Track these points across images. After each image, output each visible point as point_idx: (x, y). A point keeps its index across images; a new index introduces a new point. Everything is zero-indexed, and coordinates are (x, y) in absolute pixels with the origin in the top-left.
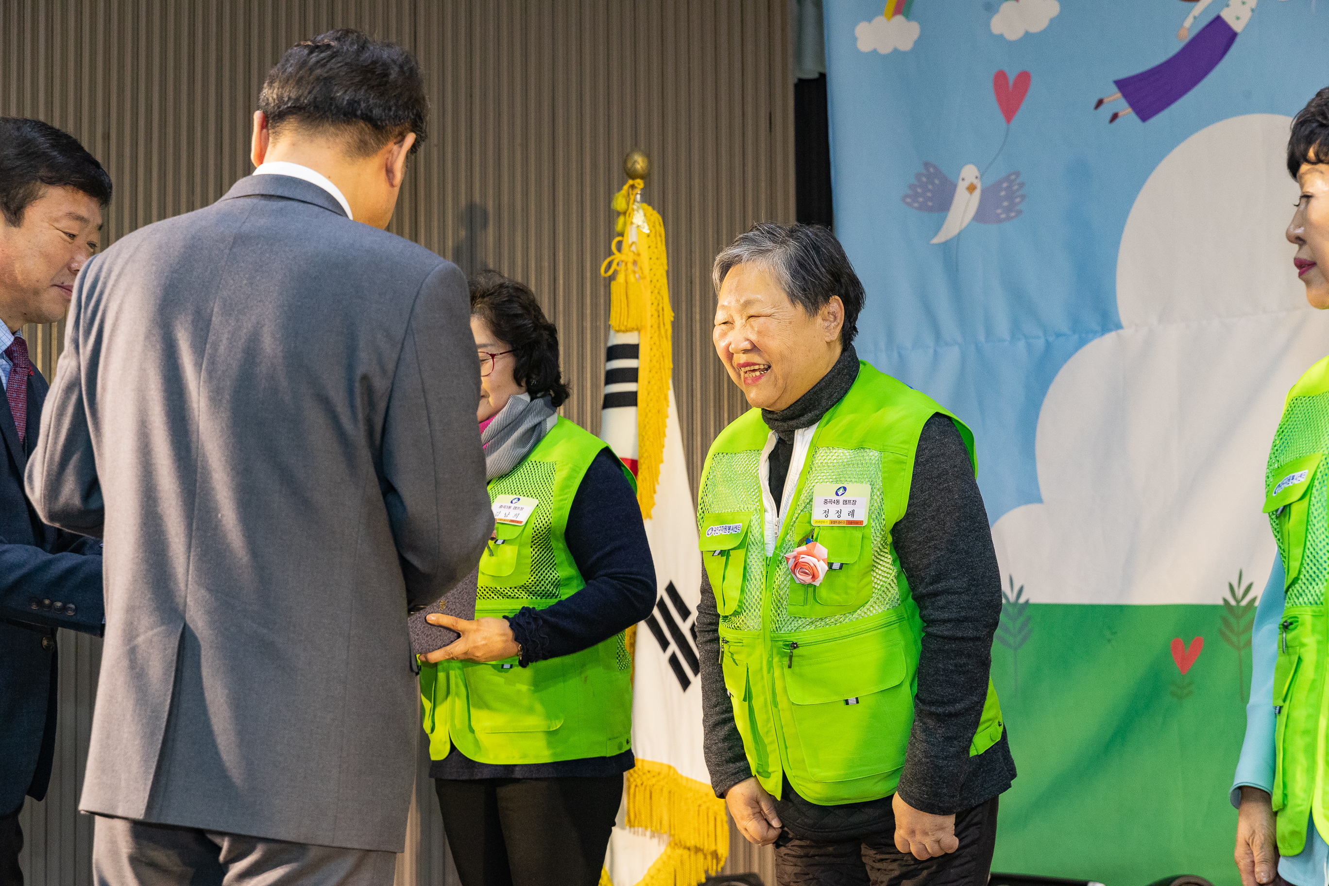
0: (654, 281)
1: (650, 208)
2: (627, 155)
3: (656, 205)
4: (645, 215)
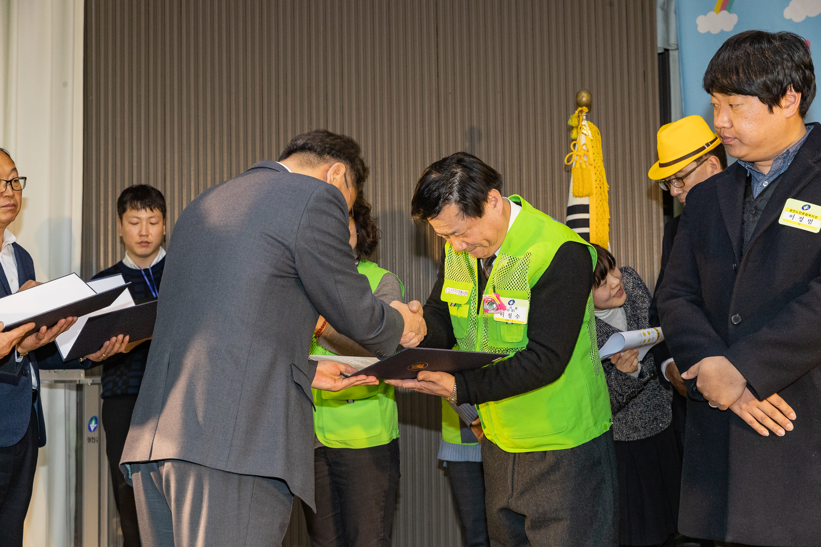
0: (597, 167)
2: (578, 93)
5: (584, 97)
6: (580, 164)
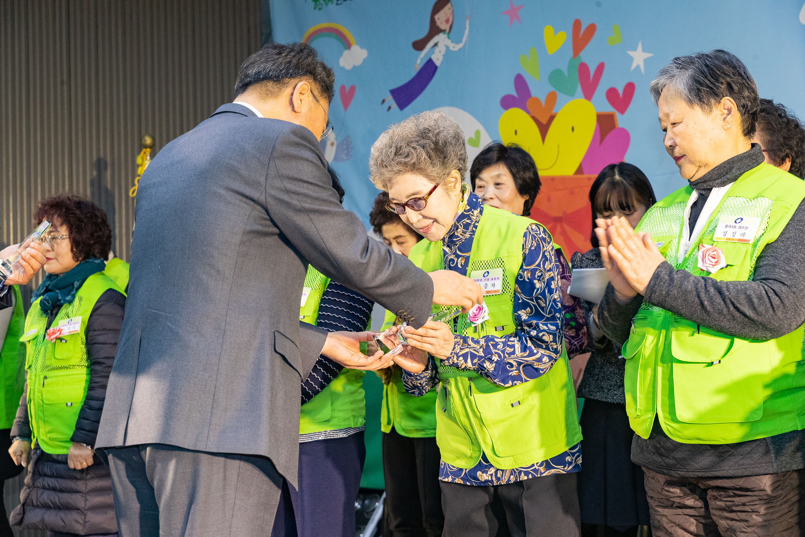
5: (148, 141)
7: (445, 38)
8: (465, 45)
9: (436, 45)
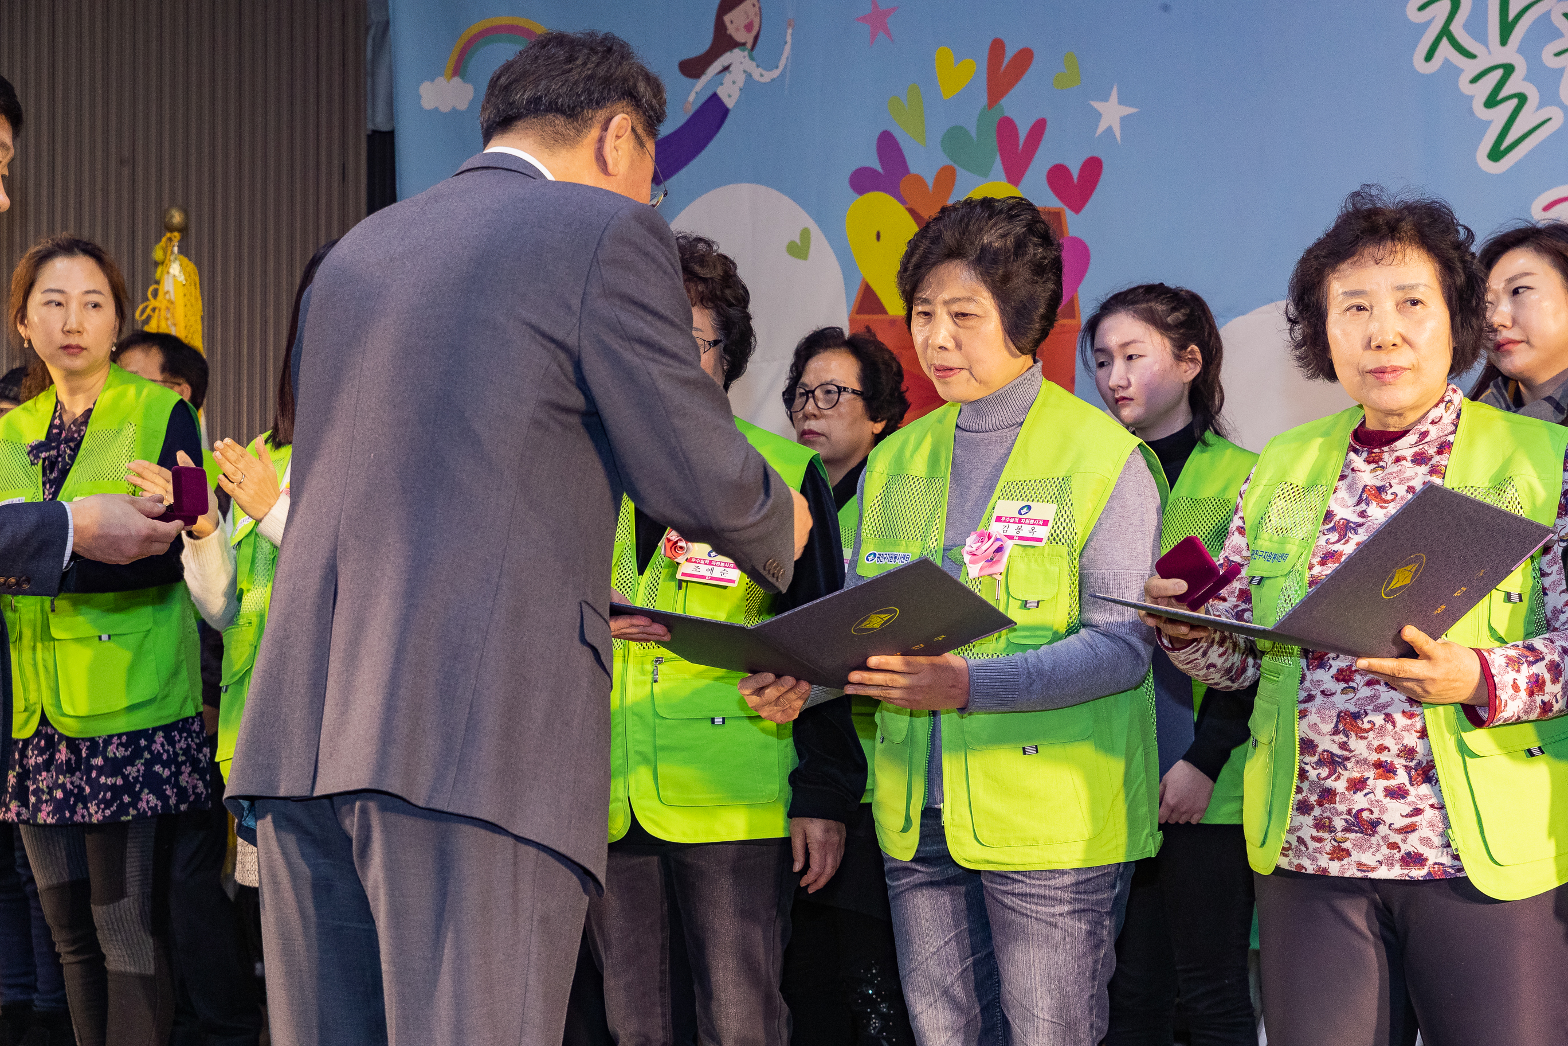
1: (186, 260)
3: (193, 256)
4: (181, 265)
5: (177, 218)
6: (159, 321)
7: (744, 57)
8: (783, 74)
9: (726, 69)
